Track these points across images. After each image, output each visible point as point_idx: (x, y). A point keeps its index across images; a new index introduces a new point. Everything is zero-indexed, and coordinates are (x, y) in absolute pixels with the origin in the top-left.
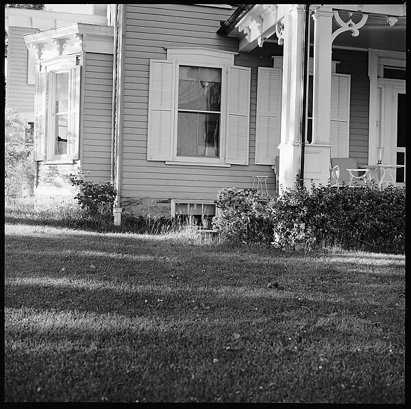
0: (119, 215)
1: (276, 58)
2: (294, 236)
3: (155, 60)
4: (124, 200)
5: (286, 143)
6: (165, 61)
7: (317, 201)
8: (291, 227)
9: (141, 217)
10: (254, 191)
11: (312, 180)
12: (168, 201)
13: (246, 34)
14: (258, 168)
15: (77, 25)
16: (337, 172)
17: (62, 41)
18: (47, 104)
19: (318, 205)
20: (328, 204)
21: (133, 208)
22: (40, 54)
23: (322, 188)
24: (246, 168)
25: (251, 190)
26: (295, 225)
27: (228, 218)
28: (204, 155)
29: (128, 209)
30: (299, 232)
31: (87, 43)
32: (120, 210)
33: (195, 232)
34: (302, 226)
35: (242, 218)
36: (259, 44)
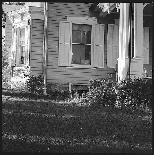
0: (46, 90)
1: (116, 20)
2: (126, 103)
3: (62, 22)
4: (48, 84)
5: (121, 58)
6: (66, 22)
7: (137, 86)
8: (124, 98)
9: (55, 91)
10: (106, 80)
11: (134, 75)
12: (68, 84)
13: (102, 9)
14: (108, 69)
15: (28, 7)
16: (145, 71)
17: (22, 15)
18: (16, 42)
19: (138, 88)
20: (142, 87)
21: (52, 87)
22: (14, 21)
23: (139, 79)
24: (102, 69)
25: (105, 80)
26: (126, 97)
27: (93, 93)
28: (85, 64)
29: (50, 88)
30: (128, 101)
31: (33, 15)
32: (46, 88)
33: (78, 99)
34: (130, 98)
35: (100, 94)
36: (108, 13)
